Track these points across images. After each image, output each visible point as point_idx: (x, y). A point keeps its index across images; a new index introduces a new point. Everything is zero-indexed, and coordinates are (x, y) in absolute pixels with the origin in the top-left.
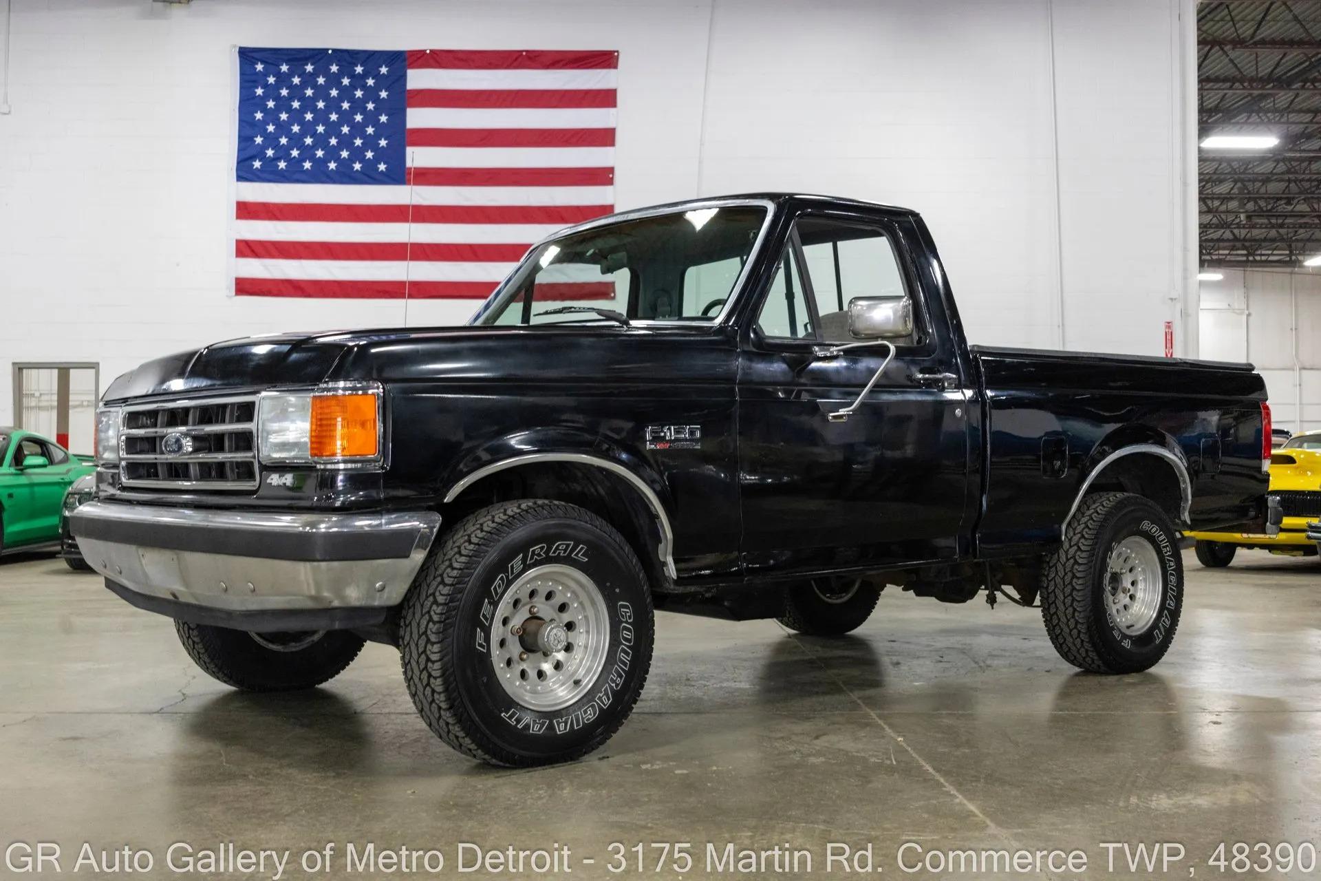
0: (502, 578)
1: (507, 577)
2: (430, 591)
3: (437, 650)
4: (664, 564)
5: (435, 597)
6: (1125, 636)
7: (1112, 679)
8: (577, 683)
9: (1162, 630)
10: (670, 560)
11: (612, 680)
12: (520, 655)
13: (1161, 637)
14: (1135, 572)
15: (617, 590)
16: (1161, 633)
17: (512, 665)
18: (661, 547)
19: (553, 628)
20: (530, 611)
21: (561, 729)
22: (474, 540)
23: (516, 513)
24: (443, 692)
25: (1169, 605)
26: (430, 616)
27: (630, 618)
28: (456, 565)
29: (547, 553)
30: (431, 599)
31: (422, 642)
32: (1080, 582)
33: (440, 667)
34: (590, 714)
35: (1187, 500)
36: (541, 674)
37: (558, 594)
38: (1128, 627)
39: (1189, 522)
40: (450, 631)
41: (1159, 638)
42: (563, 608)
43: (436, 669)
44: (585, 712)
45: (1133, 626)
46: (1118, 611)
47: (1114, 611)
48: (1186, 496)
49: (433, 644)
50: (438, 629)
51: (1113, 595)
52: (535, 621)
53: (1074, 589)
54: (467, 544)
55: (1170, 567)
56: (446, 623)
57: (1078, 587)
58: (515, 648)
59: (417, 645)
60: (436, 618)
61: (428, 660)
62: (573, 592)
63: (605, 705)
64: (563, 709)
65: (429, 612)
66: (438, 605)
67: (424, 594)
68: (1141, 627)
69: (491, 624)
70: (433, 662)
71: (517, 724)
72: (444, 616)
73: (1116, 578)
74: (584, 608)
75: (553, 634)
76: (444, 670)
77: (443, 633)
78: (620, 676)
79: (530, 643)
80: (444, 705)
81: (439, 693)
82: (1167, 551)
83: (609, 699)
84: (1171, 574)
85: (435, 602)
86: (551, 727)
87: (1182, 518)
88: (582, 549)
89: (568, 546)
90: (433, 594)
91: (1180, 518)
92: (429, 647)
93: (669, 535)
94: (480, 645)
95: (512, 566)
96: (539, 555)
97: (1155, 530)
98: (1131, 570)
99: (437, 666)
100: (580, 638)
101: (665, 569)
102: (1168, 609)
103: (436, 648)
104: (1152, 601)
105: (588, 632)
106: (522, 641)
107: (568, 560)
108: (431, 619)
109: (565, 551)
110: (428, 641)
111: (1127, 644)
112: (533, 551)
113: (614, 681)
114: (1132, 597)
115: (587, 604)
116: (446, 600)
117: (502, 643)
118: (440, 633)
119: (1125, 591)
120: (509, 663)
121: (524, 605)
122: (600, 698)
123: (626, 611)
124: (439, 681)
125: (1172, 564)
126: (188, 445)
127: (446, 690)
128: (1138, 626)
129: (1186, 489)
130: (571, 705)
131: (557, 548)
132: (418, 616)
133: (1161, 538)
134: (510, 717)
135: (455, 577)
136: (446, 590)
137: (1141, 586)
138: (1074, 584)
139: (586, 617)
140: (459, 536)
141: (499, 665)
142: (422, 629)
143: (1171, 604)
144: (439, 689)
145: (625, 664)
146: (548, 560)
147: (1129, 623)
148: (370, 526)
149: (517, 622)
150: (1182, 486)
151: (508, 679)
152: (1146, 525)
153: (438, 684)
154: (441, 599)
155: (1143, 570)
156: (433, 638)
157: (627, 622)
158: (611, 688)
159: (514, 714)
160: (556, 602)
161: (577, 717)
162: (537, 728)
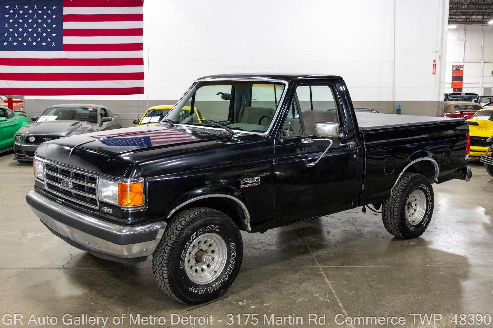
0: (189, 242)
1: (191, 241)
2: (163, 248)
3: (166, 270)
4: (247, 226)
5: (165, 250)
6: (412, 226)
7: (406, 242)
8: (216, 272)
9: (425, 222)
10: (249, 225)
11: (228, 270)
12: (195, 264)
13: (425, 225)
14: (416, 201)
15: (230, 239)
16: (425, 223)
17: (192, 268)
18: (246, 220)
19: (207, 256)
20: (199, 248)
21: (210, 290)
22: (179, 229)
23: (194, 217)
24: (168, 284)
25: (428, 212)
26: (163, 257)
27: (234, 248)
29: (204, 230)
30: (163, 250)
31: (161, 265)
32: (397, 209)
34: (220, 284)
35: (437, 174)
36: (203, 270)
37: (208, 241)
38: (413, 222)
39: (437, 181)
40: (171, 262)
42: (210, 245)
44: (219, 283)
45: (415, 221)
46: (410, 216)
47: (408, 216)
49: (164, 267)
50: (166, 262)
51: (408, 210)
52: (201, 251)
53: (394, 211)
54: (176, 230)
55: (429, 199)
56: (169, 260)
57: (395, 211)
58: (193, 262)
59: (158, 266)
60: (165, 258)
61: (163, 272)
62: (214, 240)
63: (226, 280)
64: (211, 283)
65: (163, 255)
66: (166, 253)
67: (161, 248)
68: (418, 221)
69: (185, 259)
70: (165, 273)
71: (195, 291)
72: (168, 258)
73: (410, 204)
74: (218, 245)
75: (207, 258)
76: (169, 276)
77: (168, 264)
78: (231, 269)
79: (198, 259)
80: (169, 288)
81: (167, 284)
82: (429, 194)
83: (227, 278)
84: (430, 202)
86: (207, 290)
88: (217, 227)
89: (212, 227)
90: (164, 249)
91: (434, 180)
92: (163, 268)
93: (249, 217)
94: (182, 266)
95: (192, 237)
96: (202, 231)
97: (425, 187)
98: (415, 200)
99: (166, 275)
100: (216, 256)
101: (247, 227)
102: (428, 214)
103: (166, 269)
104: (422, 212)
105: (219, 253)
106: (195, 259)
107: (212, 231)
108: (163, 258)
109: (211, 228)
110: (163, 266)
111: (412, 229)
112: (200, 230)
113: (228, 271)
114: (415, 210)
115: (219, 243)
116: (169, 252)
117: (189, 261)
118: (167, 264)
119: (412, 208)
120: (191, 267)
121: (197, 246)
122: (224, 278)
123: (233, 246)
124: (167, 280)
125: (430, 198)
126: (71, 186)
127: (169, 283)
128: (416, 221)
129: (437, 170)
130: (213, 281)
131: (208, 228)
132: (159, 256)
133: (427, 190)
134: (192, 289)
135: (172, 243)
136: (169, 248)
137: (418, 206)
138: (394, 210)
139: (218, 248)
140: (173, 226)
141: (188, 270)
142: (160, 262)
143: (429, 212)
144: (167, 282)
145: (233, 265)
146: (205, 232)
147: (413, 220)
148: (141, 229)
149: (194, 253)
150: (436, 169)
151: (190, 273)
152: (422, 186)
154: (167, 251)
155: (420, 203)
156: (164, 265)
157: (233, 250)
158: (228, 273)
159: (194, 288)
160: (208, 244)
161: (216, 285)
162: (202, 291)
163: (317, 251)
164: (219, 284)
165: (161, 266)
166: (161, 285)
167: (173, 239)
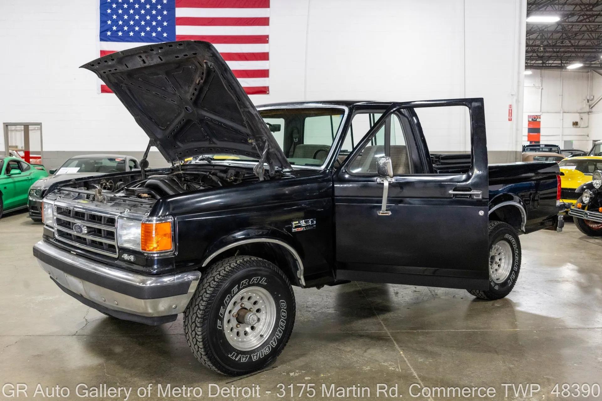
0: (229, 296)
1: (231, 296)
2: (197, 303)
3: (200, 330)
4: (300, 279)
5: (199, 306)
6: (496, 284)
7: (490, 303)
8: (262, 336)
9: (512, 280)
10: (302, 277)
12: (237, 325)
14: (501, 255)
15: (280, 295)
16: (511, 282)
17: (233, 330)
18: (298, 272)
19: (251, 315)
20: (241, 306)
21: (255, 359)
22: (216, 280)
23: (235, 266)
24: (203, 348)
25: (515, 269)
26: (197, 315)
27: (285, 307)
28: (208, 292)
29: (248, 283)
30: (197, 307)
33: (201, 338)
34: (268, 350)
35: (524, 222)
36: (246, 333)
37: (253, 297)
38: (497, 279)
39: (524, 231)
40: (206, 321)
41: (510, 284)
42: (255, 303)
43: (200, 338)
44: (265, 349)
45: (499, 279)
46: (493, 272)
47: (491, 272)
48: (524, 220)
49: (198, 327)
50: (201, 321)
51: (491, 265)
52: (244, 310)
54: (213, 282)
55: (516, 252)
56: (204, 319)
58: (234, 322)
59: (191, 326)
60: (199, 316)
61: (196, 334)
62: (260, 296)
63: (274, 346)
64: (255, 349)
65: (196, 313)
66: (200, 310)
67: (194, 304)
69: (224, 317)
70: (198, 335)
71: (235, 359)
72: (203, 315)
73: (493, 258)
74: (264, 303)
75: (251, 317)
76: (203, 339)
77: (203, 323)
78: (280, 332)
79: (240, 320)
80: (203, 353)
81: (201, 348)
82: (515, 246)
83: (275, 343)
84: (517, 256)
85: (199, 309)
86: (250, 357)
87: (522, 229)
88: (264, 279)
89: (258, 279)
91: (521, 229)
92: (196, 328)
93: (302, 268)
94: (219, 327)
95: (233, 291)
96: (245, 284)
97: (510, 237)
98: (499, 254)
99: (200, 337)
100: (262, 316)
101: (300, 281)
102: (514, 271)
103: (200, 329)
104: (508, 268)
105: (266, 313)
106: (237, 319)
107: (258, 285)
109: (257, 281)
110: (196, 326)
111: (497, 288)
112: (243, 283)
113: (277, 335)
114: (499, 266)
115: (266, 301)
116: (204, 308)
117: (229, 321)
118: (201, 323)
119: (496, 263)
120: (232, 330)
121: (239, 303)
122: (272, 343)
123: (283, 304)
124: (201, 343)
126: (85, 230)
127: (204, 347)
128: (501, 279)
129: (524, 218)
130: (259, 347)
131: (253, 280)
132: (191, 313)
133: (513, 241)
134: (232, 356)
135: (208, 298)
136: (204, 304)
137: (503, 261)
139: (265, 306)
140: (209, 277)
141: (227, 332)
142: (193, 321)
144: (201, 347)
145: (283, 327)
146: (249, 285)
147: (497, 278)
149: (235, 311)
150: (522, 216)
151: (231, 337)
152: (507, 236)
153: (201, 345)
154: (201, 308)
155: (505, 258)
156: (198, 325)
157: (284, 309)
158: (277, 338)
159: (234, 354)
160: (252, 301)
161: (262, 352)
162: (244, 359)
163: (384, 314)
164: (266, 351)
165: (194, 326)
166: (194, 350)
167: (209, 293)
